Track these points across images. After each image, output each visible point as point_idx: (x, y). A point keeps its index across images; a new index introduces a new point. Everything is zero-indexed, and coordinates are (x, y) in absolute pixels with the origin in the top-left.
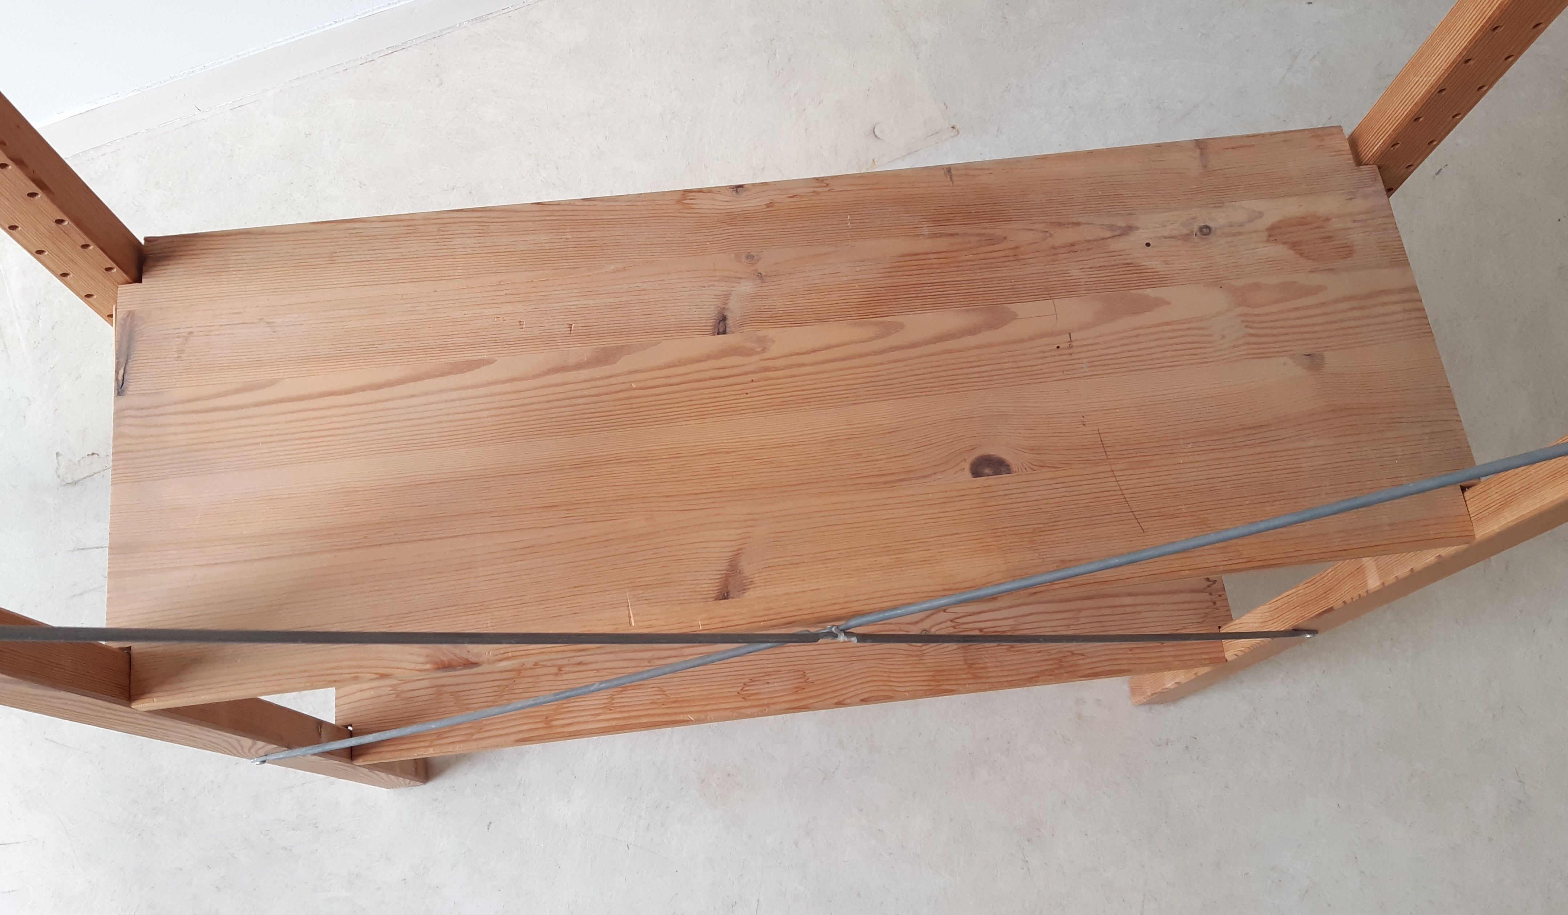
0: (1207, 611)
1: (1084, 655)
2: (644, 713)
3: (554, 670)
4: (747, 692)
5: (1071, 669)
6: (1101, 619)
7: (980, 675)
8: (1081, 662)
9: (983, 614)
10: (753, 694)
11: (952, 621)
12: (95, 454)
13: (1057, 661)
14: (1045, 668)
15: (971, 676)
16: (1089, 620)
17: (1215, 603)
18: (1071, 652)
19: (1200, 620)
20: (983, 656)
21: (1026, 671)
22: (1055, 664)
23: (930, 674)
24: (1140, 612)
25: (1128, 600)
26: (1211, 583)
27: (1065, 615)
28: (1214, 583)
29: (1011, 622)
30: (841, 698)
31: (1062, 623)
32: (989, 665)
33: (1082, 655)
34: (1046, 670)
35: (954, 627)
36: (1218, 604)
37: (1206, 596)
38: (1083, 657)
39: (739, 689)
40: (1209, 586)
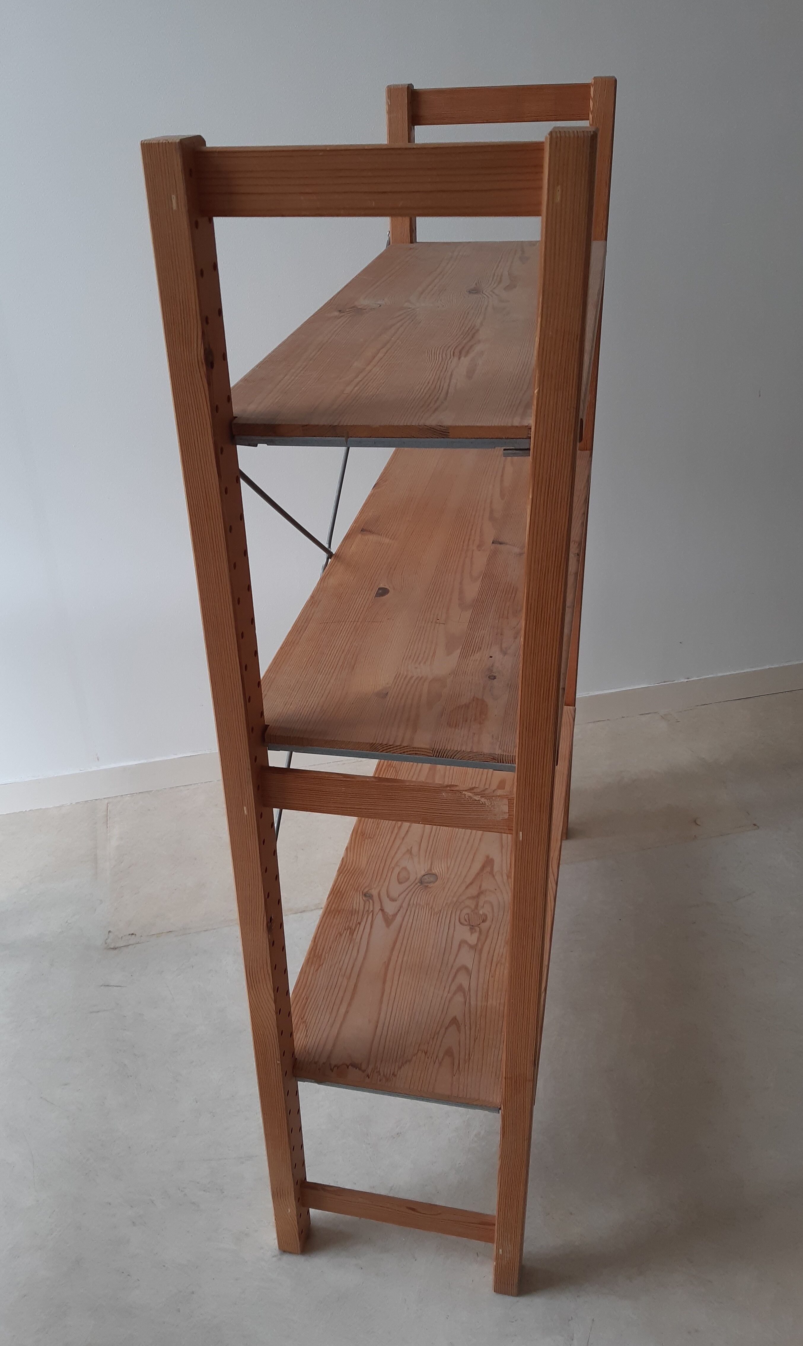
1: (316, 971)
6: (337, 989)
7: (330, 914)
8: (313, 968)
9: (369, 927)
11: (372, 911)
15: (333, 908)
16: (339, 983)
20: (341, 919)
23: (343, 892)
24: (331, 1013)
25: (343, 1010)
27: (349, 968)
28: (331, 1069)
29: (358, 940)
31: (345, 967)
32: (335, 920)
35: (368, 911)
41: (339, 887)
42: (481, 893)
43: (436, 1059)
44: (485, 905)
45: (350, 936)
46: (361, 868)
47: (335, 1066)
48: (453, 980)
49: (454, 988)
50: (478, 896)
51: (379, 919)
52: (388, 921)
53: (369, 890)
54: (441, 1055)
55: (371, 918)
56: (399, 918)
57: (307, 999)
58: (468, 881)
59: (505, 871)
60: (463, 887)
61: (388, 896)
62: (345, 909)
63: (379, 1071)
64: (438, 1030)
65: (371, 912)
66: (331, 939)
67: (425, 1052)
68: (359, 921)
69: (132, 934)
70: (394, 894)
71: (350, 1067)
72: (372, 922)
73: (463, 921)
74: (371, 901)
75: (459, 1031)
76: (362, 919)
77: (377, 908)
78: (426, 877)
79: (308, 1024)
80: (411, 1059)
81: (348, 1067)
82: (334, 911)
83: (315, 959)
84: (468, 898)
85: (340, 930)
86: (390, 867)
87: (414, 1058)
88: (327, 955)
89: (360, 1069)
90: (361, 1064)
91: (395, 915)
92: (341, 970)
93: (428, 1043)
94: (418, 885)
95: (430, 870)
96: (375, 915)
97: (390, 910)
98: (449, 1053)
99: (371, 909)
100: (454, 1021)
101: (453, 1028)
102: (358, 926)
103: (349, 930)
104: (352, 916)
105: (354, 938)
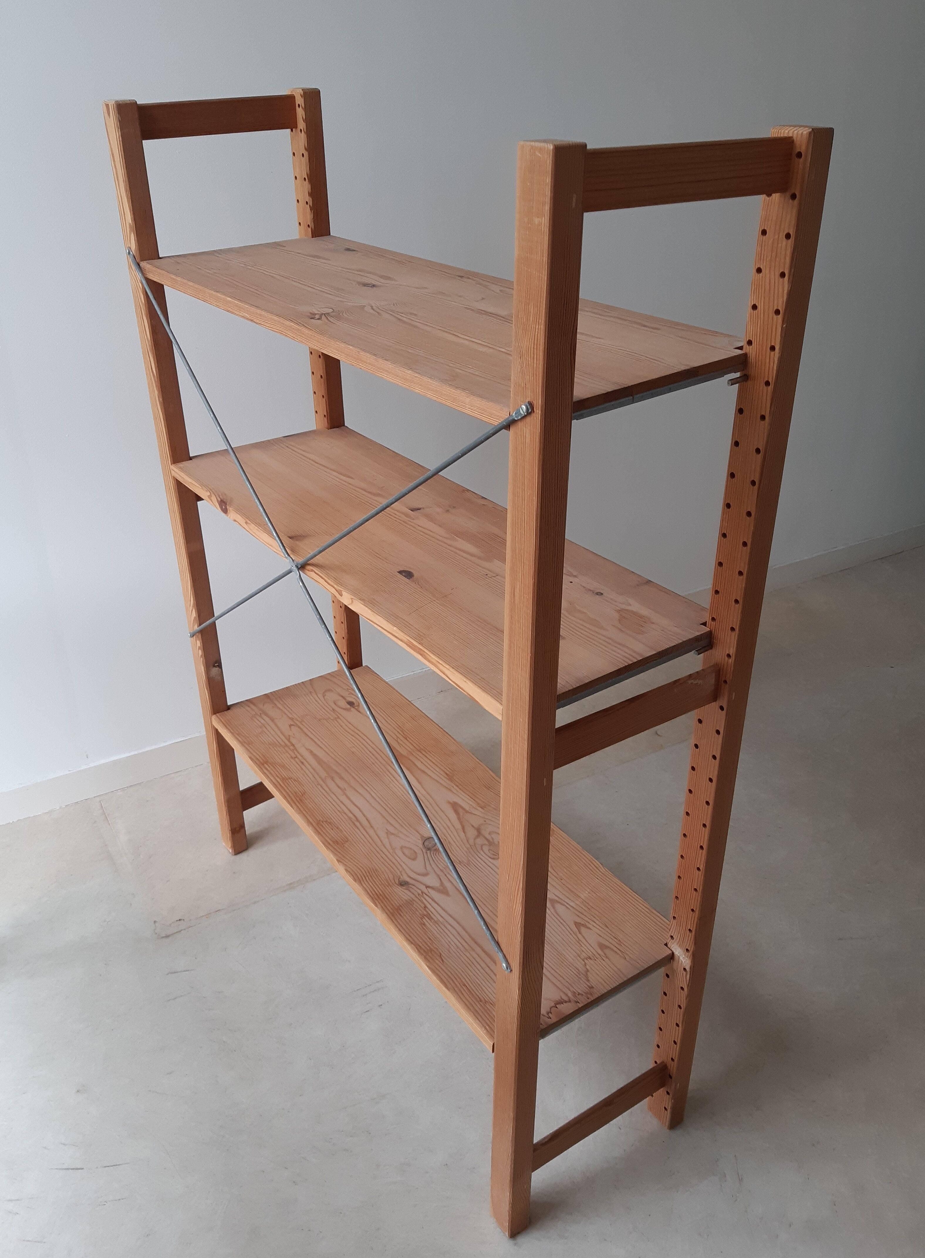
2: (288, 791)
3: (294, 756)
5: (429, 958)
9: (436, 905)
10: (323, 826)
11: (422, 892)
12: (181, 920)
18: (441, 954)
20: (408, 913)
21: (412, 936)
22: (427, 949)
23: (381, 893)
27: (464, 944)
29: (441, 919)
31: (459, 945)
32: (405, 918)
35: (420, 895)
38: (441, 962)
39: (322, 820)
41: (373, 892)
42: (478, 830)
43: (601, 957)
45: (433, 921)
46: (371, 868)
47: (548, 1013)
50: (480, 834)
51: (432, 893)
52: (443, 891)
53: (399, 880)
54: (600, 952)
55: (429, 898)
56: (448, 884)
57: (465, 985)
58: (459, 826)
59: (474, 805)
60: (462, 834)
61: (419, 874)
62: (401, 903)
63: (579, 993)
64: (577, 939)
65: (422, 894)
66: (423, 933)
67: (589, 959)
68: (423, 906)
69: (180, 920)
70: (423, 870)
71: (557, 1006)
72: (433, 900)
74: (411, 886)
75: (591, 929)
76: (423, 903)
77: (423, 888)
79: (490, 1000)
80: (587, 969)
81: (557, 1008)
82: (393, 910)
83: (430, 954)
85: (420, 922)
86: (392, 854)
87: (587, 967)
88: (434, 945)
89: (566, 1002)
90: (561, 998)
91: (442, 884)
92: (458, 947)
93: (583, 951)
94: (428, 852)
95: (422, 836)
96: (428, 894)
97: (435, 883)
98: (602, 946)
99: (420, 892)
100: (577, 924)
101: (583, 930)
102: (427, 909)
103: (425, 917)
104: (414, 906)
105: (436, 919)
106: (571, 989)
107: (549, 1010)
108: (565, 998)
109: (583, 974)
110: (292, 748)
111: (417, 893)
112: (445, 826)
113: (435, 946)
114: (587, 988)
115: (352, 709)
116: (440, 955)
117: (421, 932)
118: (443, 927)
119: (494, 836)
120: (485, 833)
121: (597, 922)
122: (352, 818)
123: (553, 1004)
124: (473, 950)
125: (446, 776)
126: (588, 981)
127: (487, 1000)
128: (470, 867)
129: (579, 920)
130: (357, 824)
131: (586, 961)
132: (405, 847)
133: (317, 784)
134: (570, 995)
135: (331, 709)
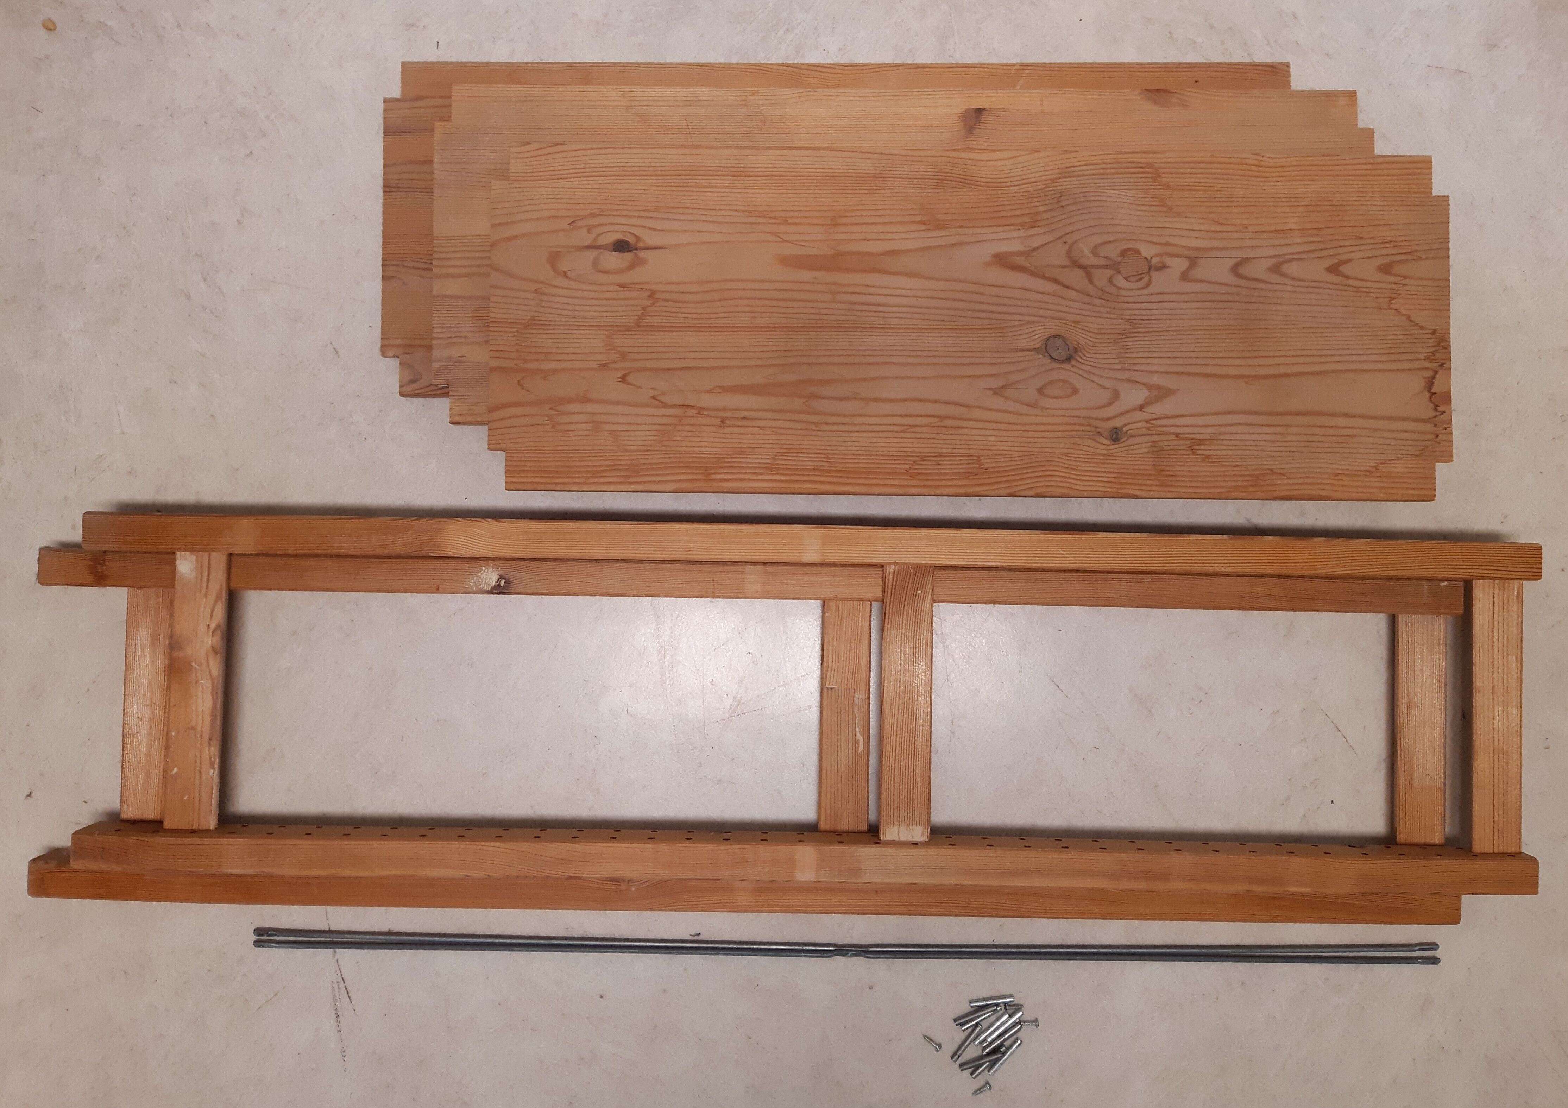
0: (1427, 443)
3: (715, 422)
4: (915, 471)
6: (1313, 438)
8: (1279, 482)
9: (1182, 420)
11: (1146, 422)
13: (1254, 478)
14: (1240, 483)
15: (1158, 483)
16: (1301, 438)
17: (1437, 436)
18: (1271, 470)
19: (1418, 453)
20: (1174, 464)
21: (1215, 484)
22: (1251, 480)
24: (1353, 436)
26: (1438, 413)
27: (1271, 430)
28: (1442, 414)
29: (1211, 430)
30: (1015, 490)
31: (1268, 437)
33: (1281, 474)
34: (1240, 486)
35: (1149, 428)
36: (1440, 437)
37: (1428, 427)
38: (1283, 477)
40: (1435, 417)
42: (1077, 265)
43: (1400, 284)
44: (1102, 255)
45: (1208, 443)
47: (1436, 410)
48: (1262, 281)
49: (1274, 278)
50: (1086, 269)
51: (1158, 409)
52: (1162, 394)
53: (1104, 438)
54: (1392, 279)
55: (1165, 421)
56: (1155, 380)
57: (1336, 475)
58: (1051, 287)
59: (1022, 233)
60: (1068, 293)
61: (1110, 404)
62: (1151, 463)
64: (1354, 289)
65: (1149, 423)
66: (1220, 468)
67: (1392, 300)
68: (1173, 437)
70: (1106, 396)
71: (1433, 391)
72: (1169, 417)
73: (1142, 283)
74: (1125, 429)
75: (1350, 260)
76: (1168, 434)
77: (1139, 415)
78: (1054, 355)
81: (1435, 394)
84: (1091, 281)
85: (1199, 460)
86: (1041, 414)
87: (1404, 312)
88: (1250, 467)
89: (1434, 377)
90: (1424, 378)
91: (1149, 387)
93: (1377, 298)
94: (1073, 362)
95: (1037, 350)
96: (1154, 416)
97: (1138, 396)
98: (1386, 269)
99: (1144, 424)
100: (1333, 269)
101: (1344, 269)
102: (1182, 436)
103: (1194, 447)
104: (1166, 448)
105: (1208, 437)
106: (1422, 356)
107: (1432, 406)
108: (1430, 374)
109: (1410, 326)
110: (691, 412)
111: (1144, 430)
112: (1037, 304)
113: (1253, 467)
114: (1432, 338)
115: (643, 254)
116: (1270, 472)
117: (1216, 469)
118: (1227, 437)
119: (1105, 251)
120: (1091, 260)
121: (1346, 243)
122: (930, 423)
123: (1427, 395)
124: (1288, 426)
125: (923, 227)
126: (1422, 328)
127: (1374, 465)
128: (1140, 328)
129: (1328, 263)
130: (948, 422)
131: (1392, 306)
132: (1044, 386)
133: (816, 426)
134: (1427, 364)
135: (616, 288)
